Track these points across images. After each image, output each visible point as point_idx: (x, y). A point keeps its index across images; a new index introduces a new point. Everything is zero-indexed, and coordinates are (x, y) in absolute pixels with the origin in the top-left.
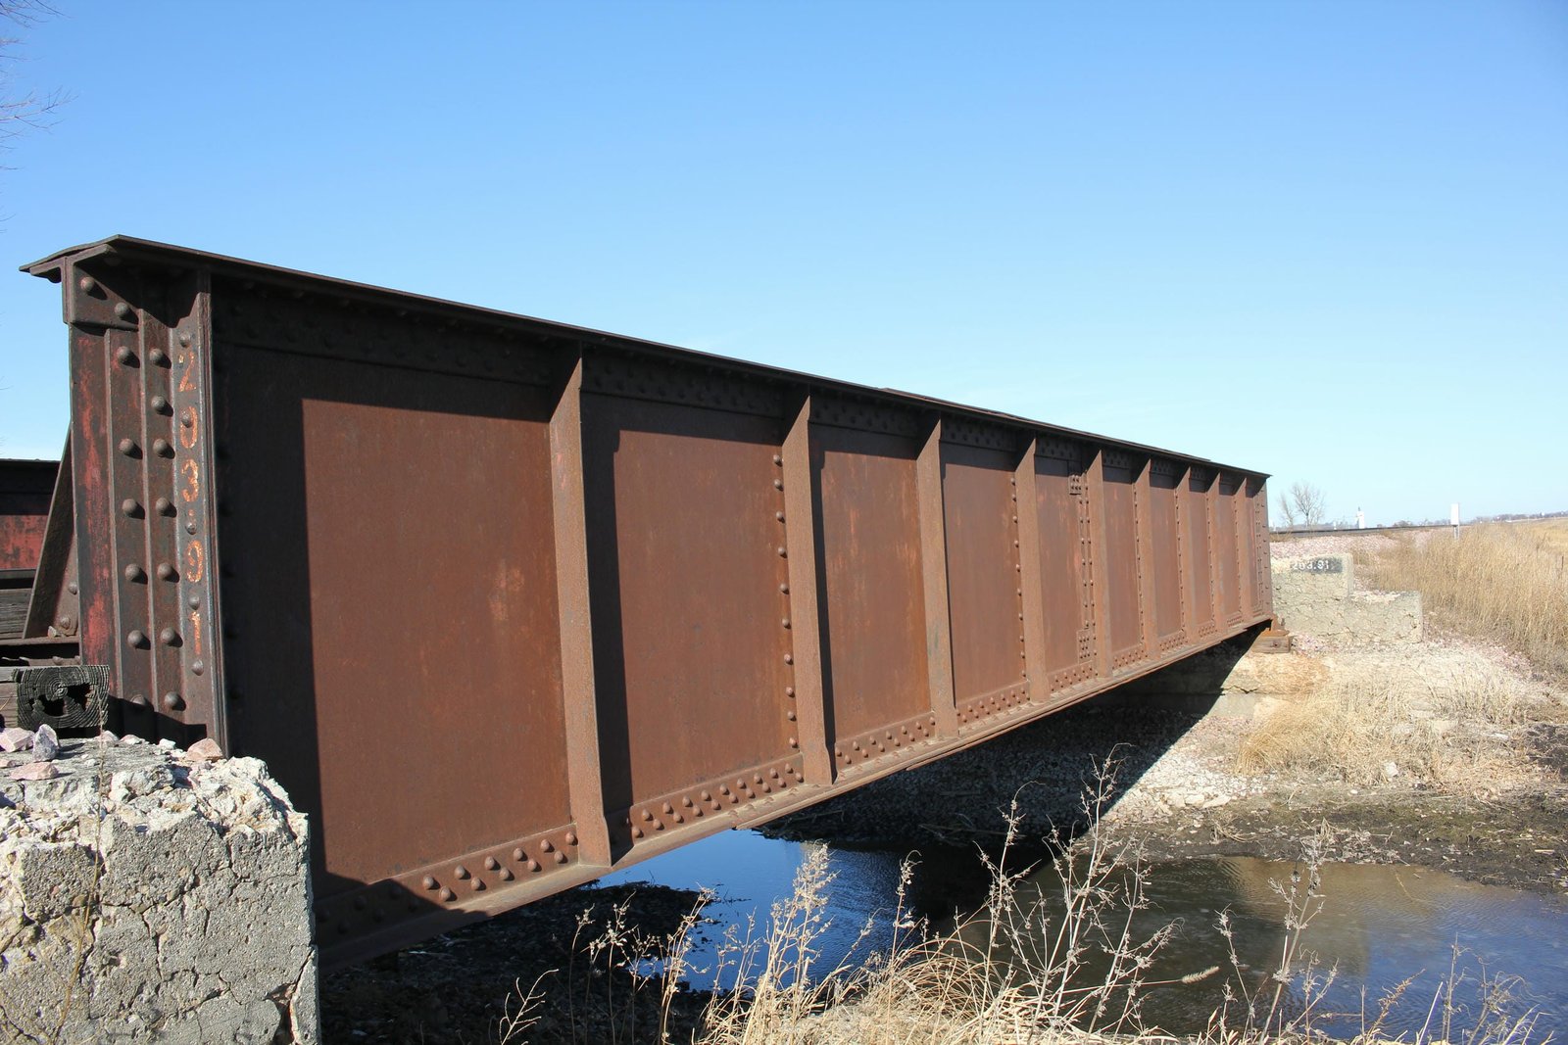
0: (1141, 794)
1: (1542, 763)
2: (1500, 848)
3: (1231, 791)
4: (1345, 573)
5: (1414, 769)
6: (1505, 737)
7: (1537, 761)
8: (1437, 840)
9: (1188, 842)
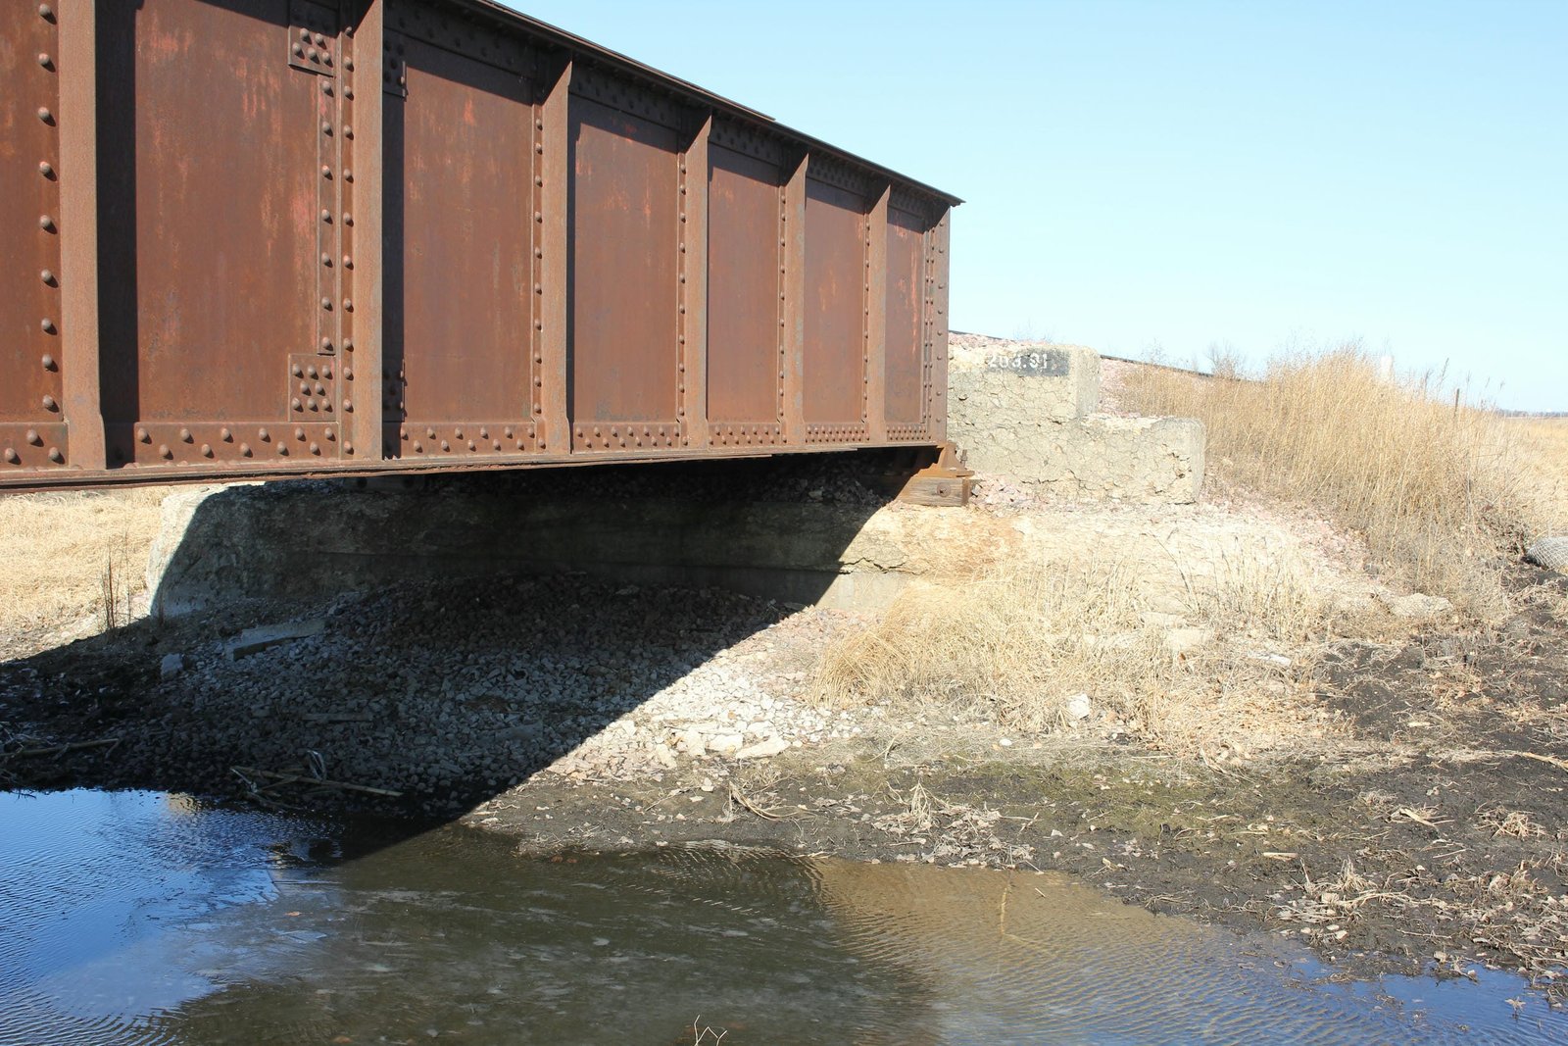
0: (635, 729)
1: (1332, 706)
2: (1209, 846)
3: (795, 731)
4: (1073, 376)
5: (1119, 708)
6: (1286, 662)
7: (1325, 702)
8: (1109, 830)
9: (680, 816)
